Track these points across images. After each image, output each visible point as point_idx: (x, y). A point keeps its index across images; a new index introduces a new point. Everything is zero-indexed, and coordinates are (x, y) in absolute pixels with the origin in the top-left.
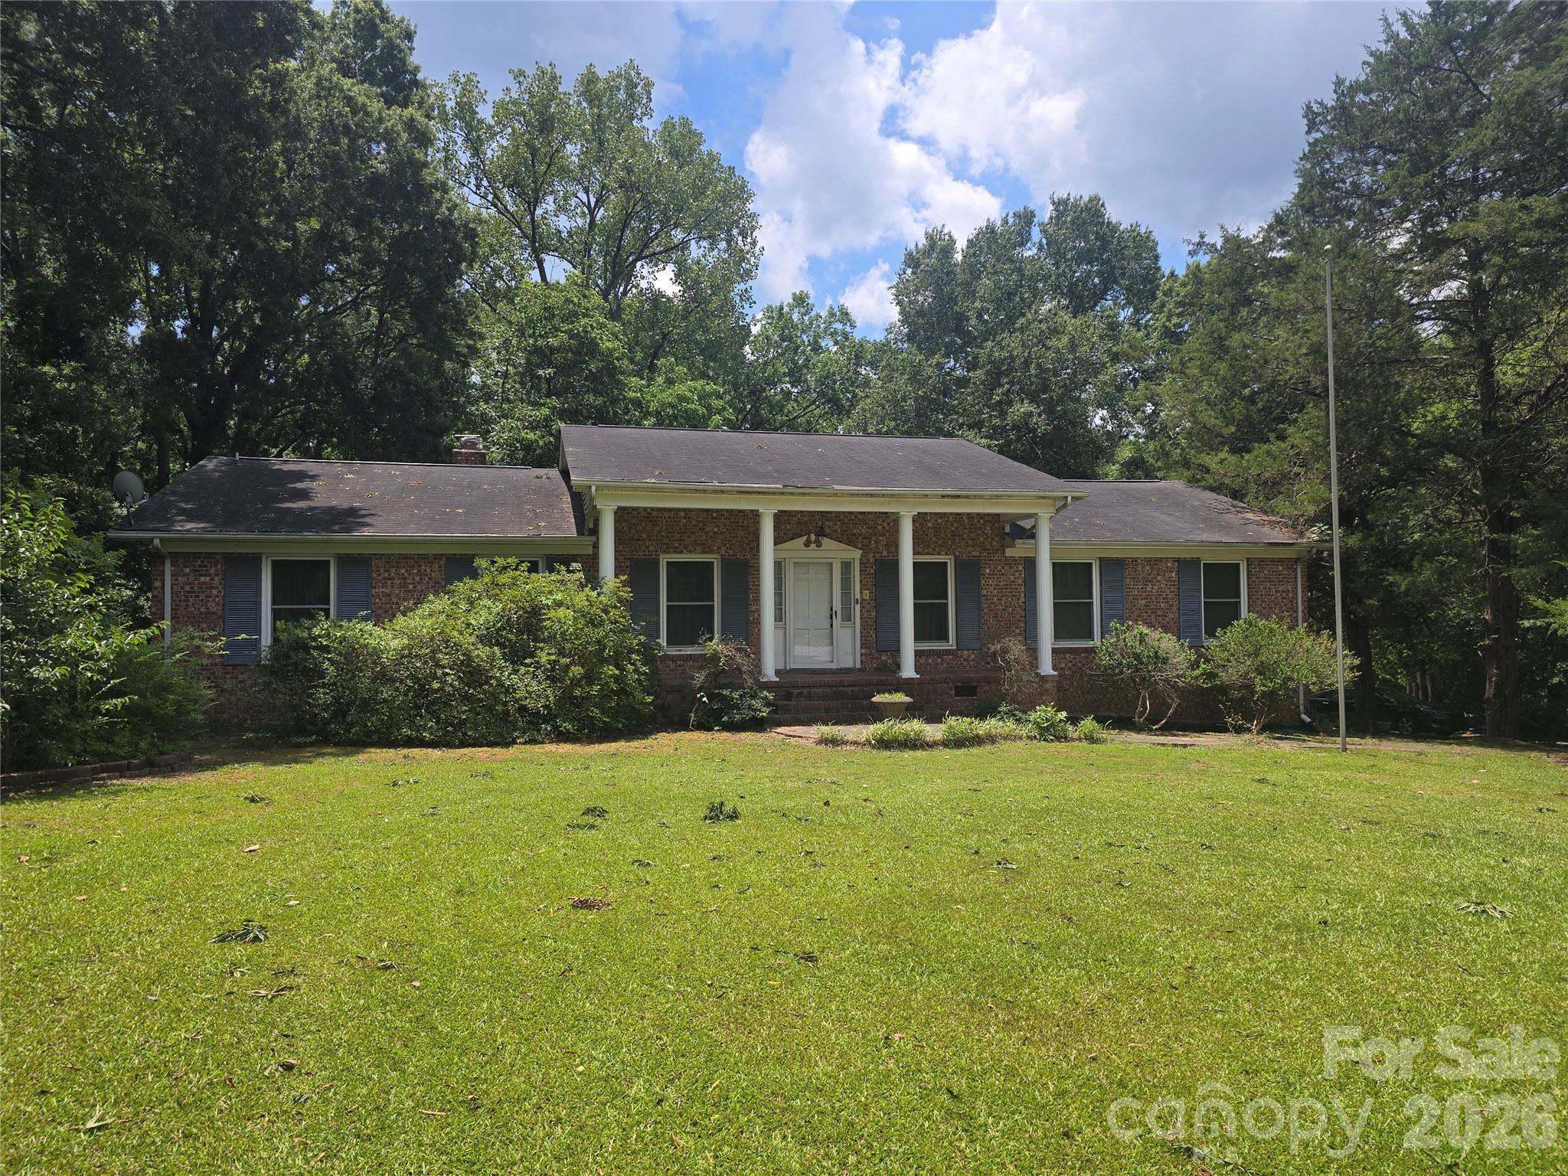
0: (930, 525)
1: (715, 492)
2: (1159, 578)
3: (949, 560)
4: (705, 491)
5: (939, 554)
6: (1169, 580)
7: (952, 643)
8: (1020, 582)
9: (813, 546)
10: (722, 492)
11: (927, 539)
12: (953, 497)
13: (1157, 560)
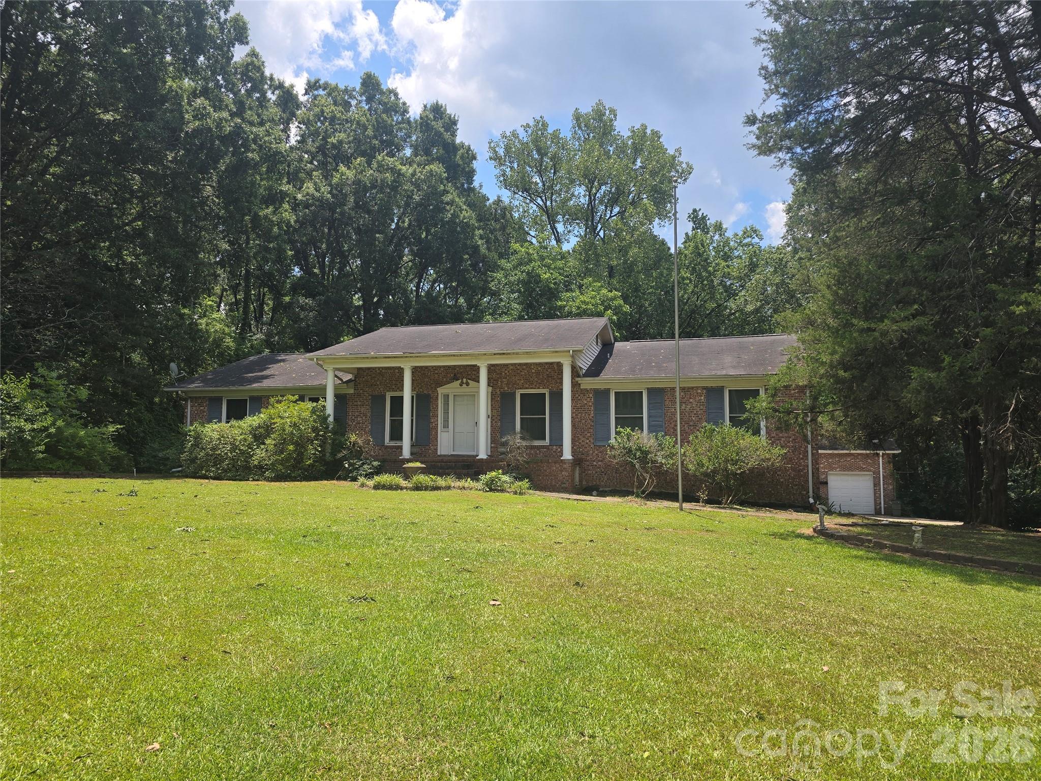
0: (533, 371)
1: (373, 358)
2: (691, 400)
3: (546, 391)
4: (367, 358)
5: (539, 388)
6: (699, 401)
7: (547, 442)
8: (591, 404)
9: (464, 386)
10: (376, 358)
11: (531, 379)
12: (500, 354)
13: (689, 388)
